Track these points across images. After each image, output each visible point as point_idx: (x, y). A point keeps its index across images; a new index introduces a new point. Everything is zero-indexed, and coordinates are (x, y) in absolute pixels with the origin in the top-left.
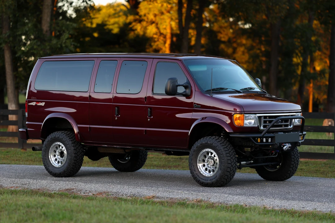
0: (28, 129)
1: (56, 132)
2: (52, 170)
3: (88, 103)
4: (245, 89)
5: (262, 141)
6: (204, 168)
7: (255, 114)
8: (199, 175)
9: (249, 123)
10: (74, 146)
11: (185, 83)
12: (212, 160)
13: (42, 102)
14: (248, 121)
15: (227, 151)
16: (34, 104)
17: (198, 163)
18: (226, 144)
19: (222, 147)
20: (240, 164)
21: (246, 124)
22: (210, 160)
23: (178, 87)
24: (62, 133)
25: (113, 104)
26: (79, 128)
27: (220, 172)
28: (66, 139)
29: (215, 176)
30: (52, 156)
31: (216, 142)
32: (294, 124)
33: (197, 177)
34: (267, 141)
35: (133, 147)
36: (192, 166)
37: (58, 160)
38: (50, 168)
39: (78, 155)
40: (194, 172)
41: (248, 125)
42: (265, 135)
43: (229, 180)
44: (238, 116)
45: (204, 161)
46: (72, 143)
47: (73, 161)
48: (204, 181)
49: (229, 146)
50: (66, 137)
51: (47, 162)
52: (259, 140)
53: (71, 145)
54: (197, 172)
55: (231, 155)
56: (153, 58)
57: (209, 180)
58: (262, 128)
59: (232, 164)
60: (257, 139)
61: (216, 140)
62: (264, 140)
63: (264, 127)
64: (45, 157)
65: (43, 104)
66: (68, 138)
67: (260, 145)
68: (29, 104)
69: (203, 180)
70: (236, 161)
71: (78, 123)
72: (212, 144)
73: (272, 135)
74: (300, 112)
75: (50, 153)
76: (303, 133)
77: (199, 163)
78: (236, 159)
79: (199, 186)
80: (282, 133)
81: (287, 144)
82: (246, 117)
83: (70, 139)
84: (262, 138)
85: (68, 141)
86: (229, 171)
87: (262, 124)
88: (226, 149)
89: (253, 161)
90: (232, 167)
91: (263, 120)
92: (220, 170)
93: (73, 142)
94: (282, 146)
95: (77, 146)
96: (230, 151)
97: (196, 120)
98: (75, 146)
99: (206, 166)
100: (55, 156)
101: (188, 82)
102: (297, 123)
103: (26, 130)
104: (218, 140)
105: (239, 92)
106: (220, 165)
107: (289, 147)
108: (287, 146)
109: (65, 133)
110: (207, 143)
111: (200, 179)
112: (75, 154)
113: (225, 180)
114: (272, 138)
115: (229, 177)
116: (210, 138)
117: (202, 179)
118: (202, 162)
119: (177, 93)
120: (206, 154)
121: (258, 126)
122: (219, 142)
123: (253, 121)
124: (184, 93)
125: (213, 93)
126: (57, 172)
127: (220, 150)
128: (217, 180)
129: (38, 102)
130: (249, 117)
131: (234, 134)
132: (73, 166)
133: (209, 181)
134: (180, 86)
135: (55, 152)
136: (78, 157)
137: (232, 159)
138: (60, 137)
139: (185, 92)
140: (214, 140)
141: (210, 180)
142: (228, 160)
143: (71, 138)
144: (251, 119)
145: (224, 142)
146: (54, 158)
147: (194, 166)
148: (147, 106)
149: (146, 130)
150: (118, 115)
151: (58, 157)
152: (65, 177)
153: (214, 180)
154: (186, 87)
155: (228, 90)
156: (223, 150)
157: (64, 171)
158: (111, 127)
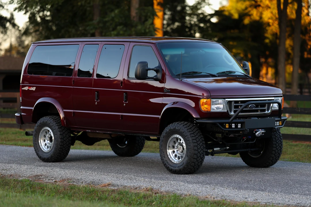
0: (22, 114)
1: (45, 117)
2: (41, 155)
3: (72, 87)
4: (222, 72)
5: (230, 126)
6: (174, 155)
7: (224, 98)
8: (169, 161)
9: (216, 108)
10: (60, 131)
11: (156, 67)
12: (181, 146)
13: (33, 86)
14: (216, 106)
15: (194, 137)
16: (26, 88)
17: (167, 149)
18: (193, 130)
19: (189, 133)
20: (213, 150)
21: (214, 109)
22: (179, 146)
23: (148, 71)
24: (50, 118)
25: (94, 88)
26: (65, 113)
27: (186, 159)
28: (54, 124)
29: (182, 163)
30: (42, 141)
31: (183, 128)
32: (273, 109)
33: (167, 164)
34: (236, 126)
35: (112, 132)
36: (162, 153)
37: (47, 145)
38: (40, 153)
39: (64, 141)
40: (164, 158)
41: (216, 111)
42: (234, 121)
43: (197, 167)
44: (205, 100)
45: (174, 147)
46: (58, 128)
47: (59, 146)
48: (172, 168)
49: (197, 132)
50: (53, 122)
51: (37, 147)
52: (227, 126)
53: (57, 130)
54: (167, 159)
55: (198, 141)
56: (130, 42)
58: (232, 113)
59: (199, 151)
60: (225, 124)
61: (183, 125)
62: (233, 126)
63: (235, 112)
64: (36, 142)
65: (34, 89)
66: (55, 123)
67: (229, 131)
68: (22, 89)
69: (172, 166)
70: (203, 147)
71: (64, 108)
72: (179, 130)
73: (242, 120)
74: (281, 96)
75: (40, 138)
76: (281, 118)
77: (169, 149)
78: (204, 145)
79: (168, 173)
80: (256, 118)
81: (260, 130)
82: (213, 102)
83: (56, 124)
84: (230, 124)
85: (55, 125)
86: (196, 158)
87: (233, 109)
88: (192, 135)
89: (228, 147)
90: (199, 154)
91: (233, 104)
92: (187, 157)
93: (60, 127)
94: (254, 132)
95: (64, 131)
96: (197, 137)
97: (166, 104)
98: (62, 131)
99: (176, 153)
100: (45, 141)
101: (160, 66)
102: (276, 107)
103: (21, 114)
104: (185, 126)
105: (213, 76)
106: (187, 152)
107: (262, 133)
108: (260, 132)
109: (52, 118)
110: (175, 129)
111: (169, 166)
112: (61, 139)
113: (192, 167)
114: (242, 123)
115: (196, 164)
116: (178, 123)
117: (170, 165)
118: (172, 149)
119: (147, 78)
120: (175, 140)
121: (228, 111)
122: (186, 127)
123: (221, 106)
124: (155, 78)
125: (182, 77)
126: (45, 156)
127: (186, 136)
128: (184, 167)
129: (30, 87)
130: (217, 102)
131: (201, 120)
132: (60, 151)
133: (177, 168)
134: (150, 70)
135: (45, 136)
136: (64, 142)
137: (199, 146)
138: (48, 122)
139: (155, 76)
140: (182, 125)
141: (178, 167)
142: (194, 146)
143: (58, 123)
144: (219, 104)
145: (191, 128)
146: (44, 143)
147: (163, 152)
148: (123, 90)
149: (122, 115)
150: (97, 100)
151: (47, 142)
152: (53, 162)
153: (181, 167)
154: (157, 71)
155: (203, 74)
156: (189, 136)
157: (52, 157)
158: (92, 112)
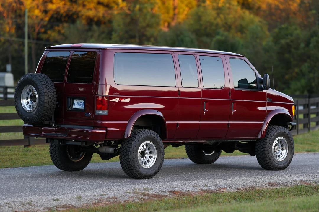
3: (178, 98)
8: (275, 161)
16: (117, 100)
25: (202, 99)
26: (168, 124)
56: (224, 54)
68: (110, 101)
148: (231, 100)
153: (286, 164)
158: (198, 122)
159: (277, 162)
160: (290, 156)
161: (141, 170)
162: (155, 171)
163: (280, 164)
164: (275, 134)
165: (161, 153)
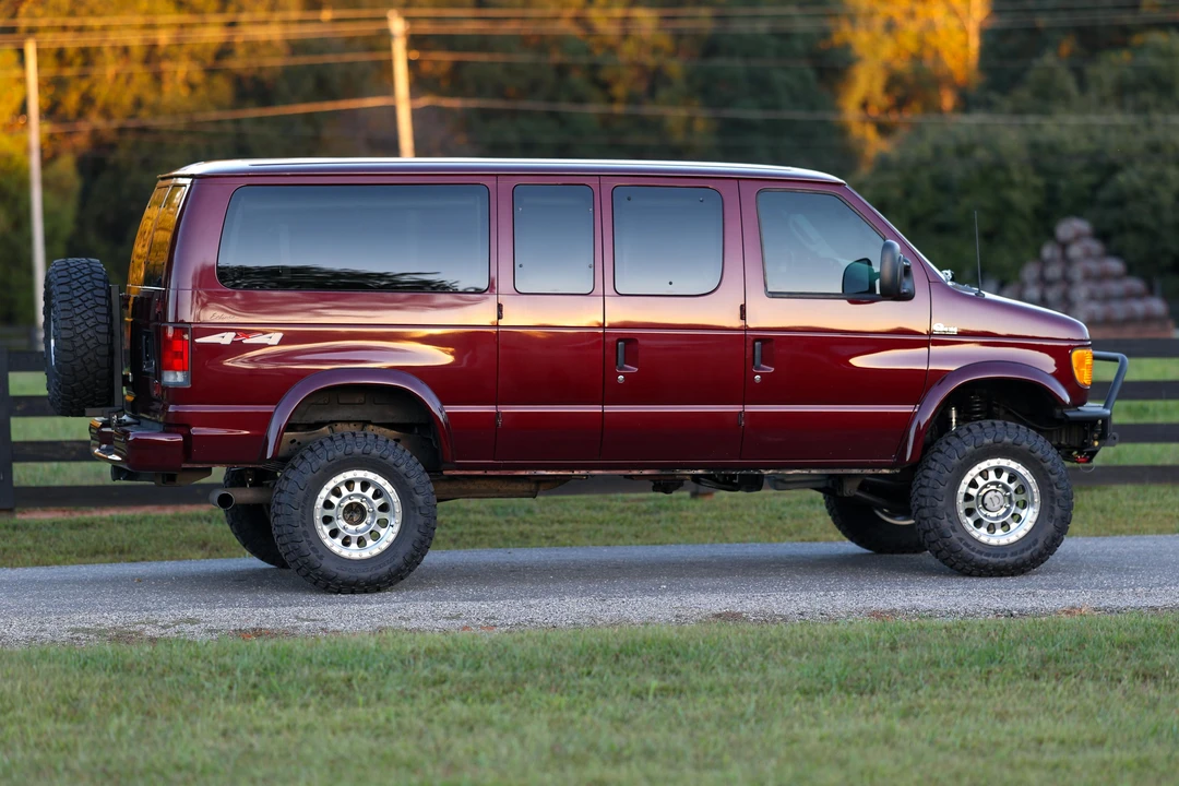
3: (495, 329)
8: (970, 542)
13: (265, 331)
16: (225, 338)
25: (607, 330)
26: (450, 417)
33: (965, 548)
35: (662, 469)
44: (1084, 353)
45: (970, 498)
48: (991, 559)
57: (1009, 553)
65: (270, 339)
68: (197, 340)
69: (988, 555)
103: (188, 437)
129: (248, 332)
133: (1009, 559)
141: (1013, 554)
148: (749, 333)
150: (629, 367)
153: (1027, 554)
158: (596, 409)
159: (978, 548)
160: (1050, 528)
161: (326, 564)
162: (388, 566)
163: (996, 556)
164: (967, 448)
165: (414, 508)
